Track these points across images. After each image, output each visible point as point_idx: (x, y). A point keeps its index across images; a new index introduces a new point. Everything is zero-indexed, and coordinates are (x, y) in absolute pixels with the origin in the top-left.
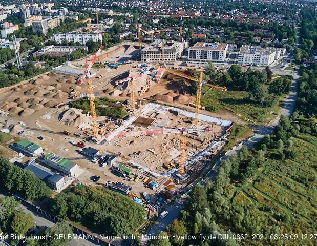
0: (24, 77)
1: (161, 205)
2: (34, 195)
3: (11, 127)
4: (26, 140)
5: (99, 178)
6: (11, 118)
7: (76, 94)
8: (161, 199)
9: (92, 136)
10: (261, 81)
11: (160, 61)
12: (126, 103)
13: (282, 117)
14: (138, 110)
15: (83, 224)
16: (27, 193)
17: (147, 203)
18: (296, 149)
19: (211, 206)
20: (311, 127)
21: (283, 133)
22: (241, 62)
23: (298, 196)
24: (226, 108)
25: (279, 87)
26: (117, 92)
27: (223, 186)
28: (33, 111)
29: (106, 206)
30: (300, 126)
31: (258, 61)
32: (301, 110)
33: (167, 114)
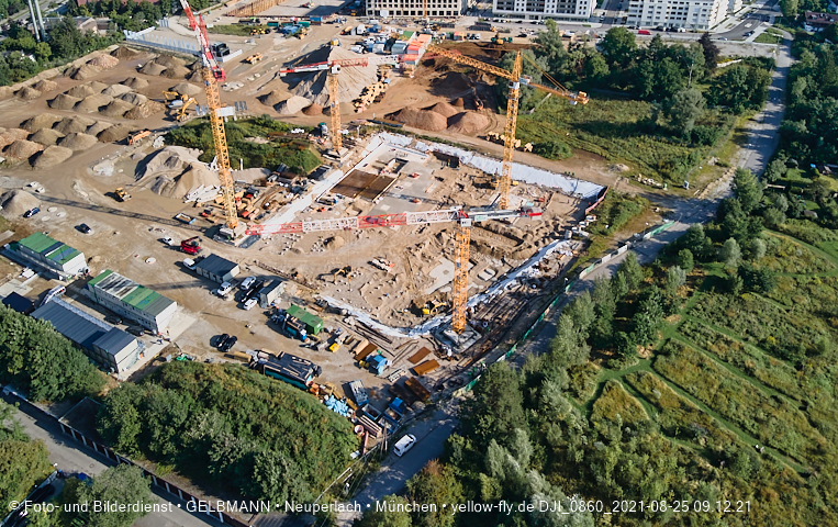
0: (50, 58)
1: (398, 417)
2: (55, 387)
3: (6, 198)
4: (44, 232)
5: (235, 339)
6: (9, 173)
7: (187, 105)
8: (398, 401)
9: (223, 222)
10: (687, 74)
11: (417, 17)
12: (318, 131)
13: (739, 174)
14: (351, 152)
15: (182, 470)
16: (35, 382)
17: (359, 413)
18: (775, 264)
19: (533, 423)
20: (818, 201)
21: (739, 219)
22: (636, 19)
23: (775, 398)
24: (590, 147)
25: (735, 90)
26: (296, 103)
27: (569, 366)
28: (69, 152)
29: (248, 421)
30: (789, 199)
31: (682, 16)
32: (794, 153)
33: (429, 162)
